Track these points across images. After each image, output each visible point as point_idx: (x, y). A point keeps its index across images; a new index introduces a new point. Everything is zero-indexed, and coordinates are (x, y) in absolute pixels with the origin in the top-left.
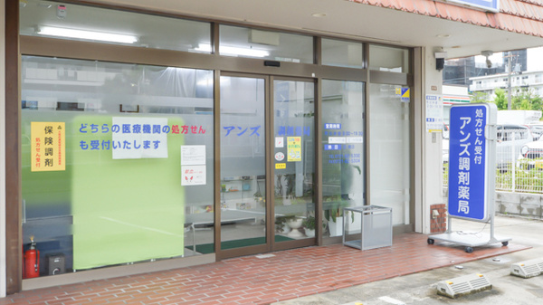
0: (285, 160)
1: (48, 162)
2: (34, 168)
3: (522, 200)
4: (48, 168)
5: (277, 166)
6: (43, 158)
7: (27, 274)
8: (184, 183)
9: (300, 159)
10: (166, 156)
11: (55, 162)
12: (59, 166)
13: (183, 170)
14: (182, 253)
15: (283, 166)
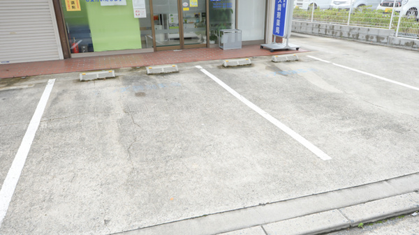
0: (188, 6)
1: (73, 7)
2: (68, 10)
3: (351, 30)
4: (73, 10)
5: (184, 9)
6: (71, 5)
7: (73, 51)
8: (136, 17)
9: (197, 6)
10: (126, 4)
11: (76, 7)
12: (78, 9)
13: (135, 11)
14: (141, 47)
15: (188, 9)
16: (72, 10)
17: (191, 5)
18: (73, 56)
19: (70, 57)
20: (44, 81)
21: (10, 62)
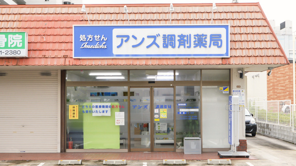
0: (159, 118)
2: (70, 118)
4: (74, 118)
5: (155, 120)
6: (72, 115)
7: (68, 148)
8: (116, 124)
9: (166, 117)
10: (110, 115)
11: (76, 116)
12: (77, 118)
13: (116, 120)
14: (119, 148)
15: (158, 120)
16: (72, 118)
17: (161, 117)
18: (68, 151)
19: (65, 151)
20: (38, 163)
21: (26, 152)
